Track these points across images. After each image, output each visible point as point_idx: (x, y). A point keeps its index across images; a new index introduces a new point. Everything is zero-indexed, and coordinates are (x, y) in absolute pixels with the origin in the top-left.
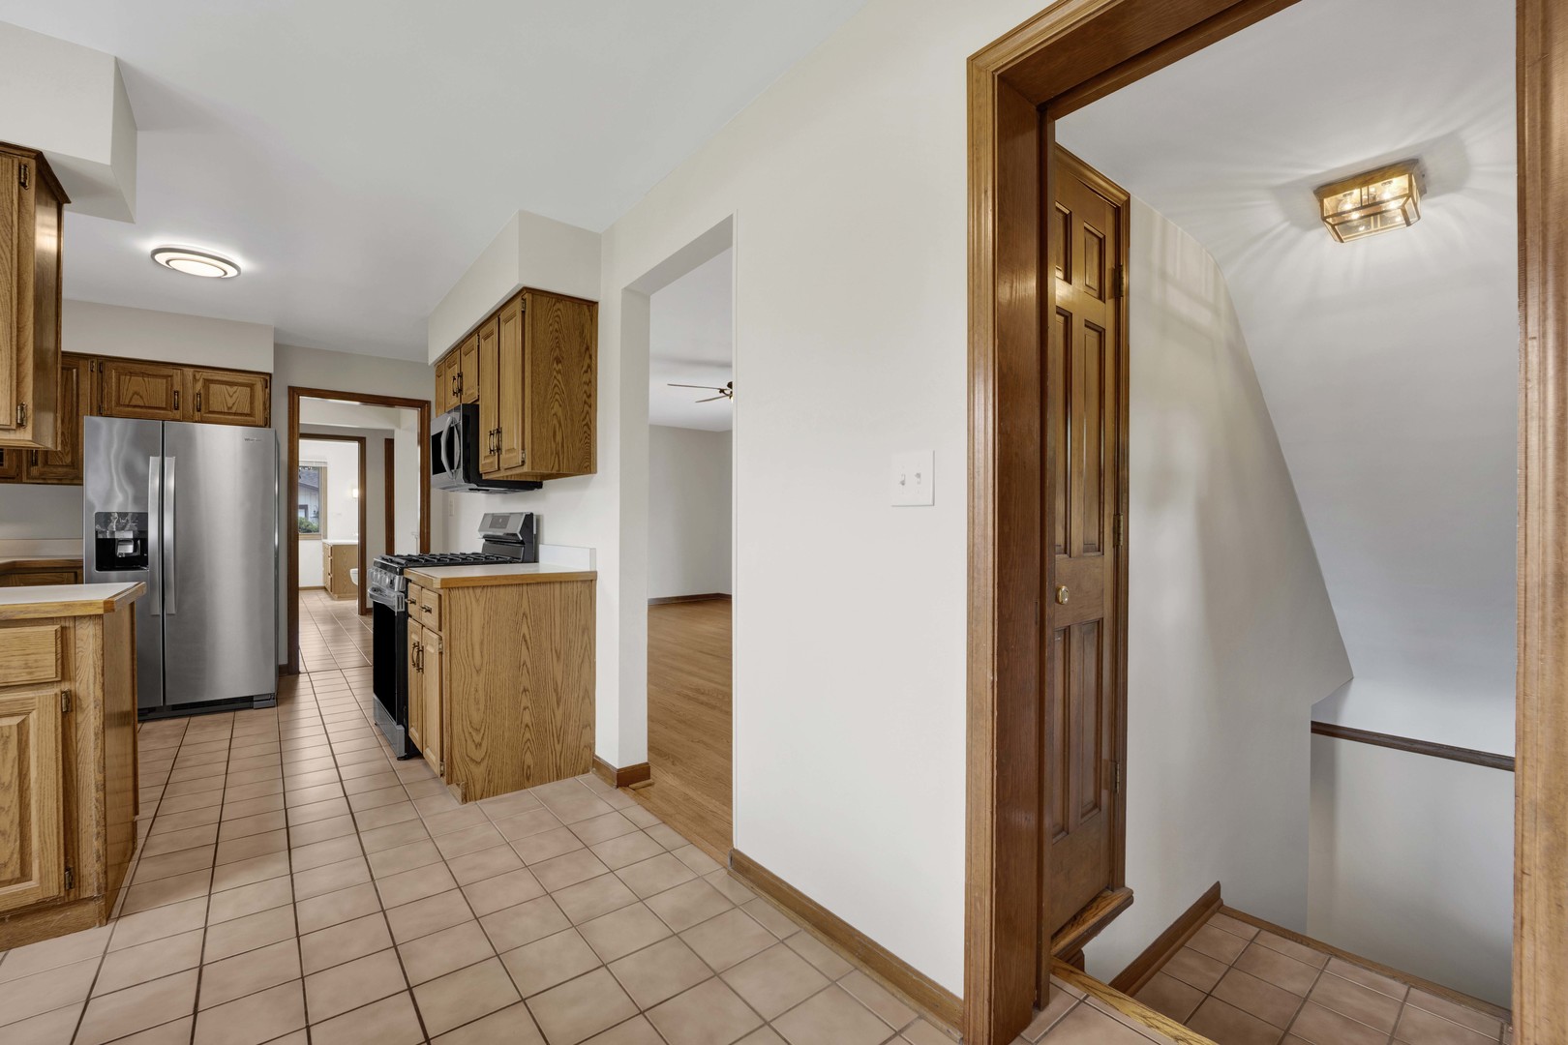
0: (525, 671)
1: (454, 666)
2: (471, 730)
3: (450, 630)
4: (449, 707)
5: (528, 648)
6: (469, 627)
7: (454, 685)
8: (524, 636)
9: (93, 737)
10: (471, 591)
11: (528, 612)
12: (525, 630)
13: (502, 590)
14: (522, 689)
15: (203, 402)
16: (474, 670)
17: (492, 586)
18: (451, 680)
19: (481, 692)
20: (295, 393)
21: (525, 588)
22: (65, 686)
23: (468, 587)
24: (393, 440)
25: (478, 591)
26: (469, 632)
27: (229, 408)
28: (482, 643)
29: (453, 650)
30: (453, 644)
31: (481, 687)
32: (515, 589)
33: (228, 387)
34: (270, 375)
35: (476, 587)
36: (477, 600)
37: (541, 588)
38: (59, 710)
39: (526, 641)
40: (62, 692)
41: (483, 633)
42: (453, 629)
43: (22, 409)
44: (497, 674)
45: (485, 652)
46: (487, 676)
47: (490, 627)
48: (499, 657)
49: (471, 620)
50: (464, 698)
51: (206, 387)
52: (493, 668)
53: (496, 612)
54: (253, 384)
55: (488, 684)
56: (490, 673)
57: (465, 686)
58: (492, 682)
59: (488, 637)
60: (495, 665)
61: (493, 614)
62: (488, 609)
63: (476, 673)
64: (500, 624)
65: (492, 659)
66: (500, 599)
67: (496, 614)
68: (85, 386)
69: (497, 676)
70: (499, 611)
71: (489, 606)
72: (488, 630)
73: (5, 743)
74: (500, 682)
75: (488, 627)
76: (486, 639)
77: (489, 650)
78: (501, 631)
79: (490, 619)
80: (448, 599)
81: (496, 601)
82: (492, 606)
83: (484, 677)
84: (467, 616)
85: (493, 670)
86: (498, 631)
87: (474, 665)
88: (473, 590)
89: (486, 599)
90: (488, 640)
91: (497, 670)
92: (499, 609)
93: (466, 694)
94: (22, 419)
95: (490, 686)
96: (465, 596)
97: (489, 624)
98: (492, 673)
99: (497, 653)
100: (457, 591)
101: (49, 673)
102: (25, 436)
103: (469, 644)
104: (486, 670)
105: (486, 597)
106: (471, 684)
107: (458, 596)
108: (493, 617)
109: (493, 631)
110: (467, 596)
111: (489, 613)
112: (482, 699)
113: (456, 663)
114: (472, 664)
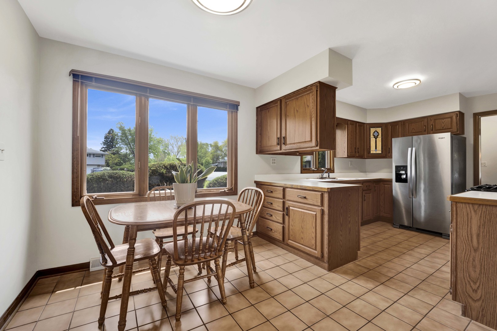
2: (469, 280)
3: (456, 223)
4: (455, 262)
6: (469, 224)
7: (459, 252)
9: (326, 222)
10: (471, 206)
15: (434, 128)
16: (472, 249)
18: (456, 249)
19: (477, 262)
20: (478, 116)
22: (323, 208)
23: (469, 203)
25: (476, 207)
26: (469, 227)
27: (442, 127)
28: (478, 235)
29: (458, 234)
31: (477, 259)
33: (442, 120)
34: (459, 111)
36: (475, 211)
38: (321, 213)
40: (322, 209)
41: (479, 230)
42: (458, 223)
43: (317, 142)
44: (490, 256)
45: (481, 241)
46: (482, 255)
47: (484, 228)
48: (491, 247)
49: (471, 221)
50: (465, 261)
51: (435, 122)
52: (487, 252)
53: (490, 220)
54: (452, 117)
55: (482, 260)
56: (484, 254)
57: (466, 255)
58: (486, 260)
59: (483, 233)
60: (489, 251)
61: (487, 221)
62: (484, 217)
63: (474, 251)
64: (493, 228)
65: (486, 247)
66: (493, 213)
67: (490, 222)
68: (400, 130)
69: (490, 257)
70: (492, 220)
71: (484, 216)
72: (483, 229)
73: (314, 218)
74: (493, 262)
75: (483, 228)
76: (482, 234)
77: (484, 240)
78: (494, 232)
79: (485, 223)
80: (455, 207)
81: (490, 214)
82: (487, 216)
83: (480, 255)
84: (468, 219)
85: (487, 253)
86: (492, 232)
87: (472, 246)
88: (472, 205)
89: (481, 212)
90: (483, 235)
91: (490, 254)
92: (492, 219)
93: (467, 259)
94: (317, 144)
95: (484, 262)
96: (467, 207)
97: (484, 226)
98: (486, 254)
99: (490, 244)
100: (461, 204)
101: (319, 204)
102: (318, 148)
103: (469, 233)
104: (481, 251)
105: (482, 210)
106: (470, 255)
107: (462, 207)
108: (487, 223)
109: (487, 231)
110: (468, 208)
111: (484, 220)
112: (478, 266)
113: (460, 241)
114: (471, 245)
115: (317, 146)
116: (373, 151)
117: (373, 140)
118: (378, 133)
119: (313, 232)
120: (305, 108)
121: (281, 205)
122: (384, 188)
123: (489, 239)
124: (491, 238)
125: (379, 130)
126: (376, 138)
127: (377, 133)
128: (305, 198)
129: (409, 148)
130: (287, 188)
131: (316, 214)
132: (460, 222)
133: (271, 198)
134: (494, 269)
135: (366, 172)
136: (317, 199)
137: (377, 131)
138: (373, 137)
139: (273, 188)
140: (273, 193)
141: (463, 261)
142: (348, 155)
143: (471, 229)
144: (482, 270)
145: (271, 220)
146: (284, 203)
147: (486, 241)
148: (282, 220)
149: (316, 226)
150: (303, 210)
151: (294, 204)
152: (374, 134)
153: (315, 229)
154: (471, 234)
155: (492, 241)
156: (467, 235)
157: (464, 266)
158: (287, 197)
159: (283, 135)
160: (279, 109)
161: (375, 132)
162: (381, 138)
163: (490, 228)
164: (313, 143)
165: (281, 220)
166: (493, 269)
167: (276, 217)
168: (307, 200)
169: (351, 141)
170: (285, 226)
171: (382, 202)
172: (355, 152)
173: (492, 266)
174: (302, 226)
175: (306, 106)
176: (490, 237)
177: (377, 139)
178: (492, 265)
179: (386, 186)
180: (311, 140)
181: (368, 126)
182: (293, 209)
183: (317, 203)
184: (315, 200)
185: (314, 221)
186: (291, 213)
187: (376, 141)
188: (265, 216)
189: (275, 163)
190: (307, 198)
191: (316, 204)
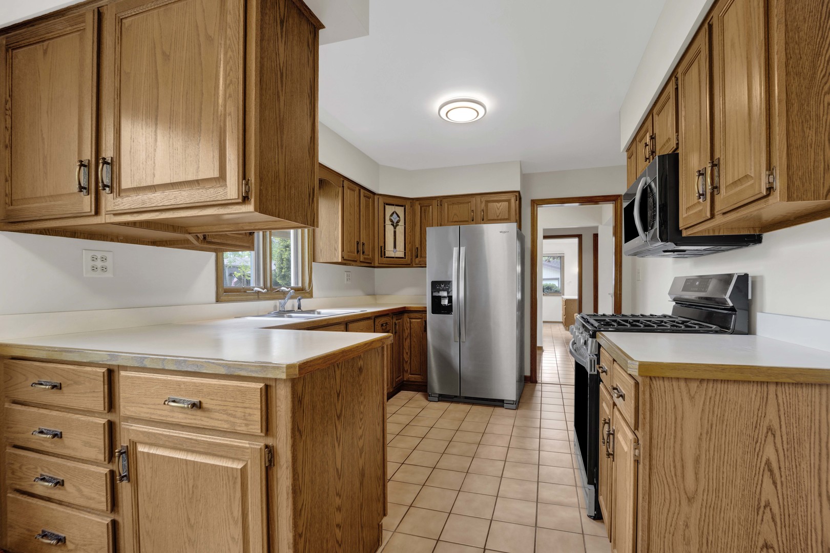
0: (768, 516)
1: (654, 484)
3: (651, 434)
4: (646, 538)
5: (775, 483)
6: (679, 435)
7: (654, 510)
8: (768, 463)
9: (285, 494)
10: (682, 384)
11: (776, 426)
12: (770, 452)
13: (732, 388)
14: (761, 543)
15: (485, 215)
16: (684, 497)
17: (715, 381)
18: (650, 502)
19: (693, 530)
20: (536, 203)
21: (772, 388)
23: (678, 379)
24: (598, 234)
26: (678, 442)
27: (498, 216)
28: (697, 460)
29: (654, 462)
30: (654, 453)
31: (693, 522)
32: (754, 389)
33: (497, 204)
34: (519, 192)
35: (691, 379)
36: (692, 398)
37: (803, 392)
38: (263, 463)
39: (771, 471)
40: (267, 447)
41: (700, 446)
43: (247, 184)
44: (721, 509)
45: (702, 474)
46: (704, 510)
47: (710, 439)
48: (723, 485)
49: (682, 424)
50: (668, 531)
51: (486, 206)
52: (713, 500)
53: (722, 418)
54: (511, 199)
55: (704, 521)
56: (708, 505)
57: (670, 514)
58: (711, 520)
59: (708, 454)
60: (719, 496)
61: (717, 420)
62: (709, 412)
63: (687, 501)
64: (727, 437)
65: (713, 487)
66: (728, 400)
67: (721, 422)
68: (435, 213)
69: (720, 512)
70: (726, 418)
71: (709, 408)
72: (708, 443)
73: (235, 483)
74: (725, 522)
75: (708, 439)
76: (704, 456)
77: (708, 472)
78: (730, 448)
79: (711, 428)
80: (648, 390)
81: (722, 402)
82: (716, 409)
83: (699, 510)
84: (676, 419)
85: (713, 502)
86: (725, 447)
87: (684, 489)
88: (686, 383)
89: (705, 399)
90: (708, 457)
91: (719, 504)
92: (726, 415)
93: (671, 525)
94: (247, 192)
95: (708, 525)
96: (673, 390)
97: (709, 435)
98: (712, 507)
99: (721, 479)
100: (661, 382)
101: (256, 428)
102: (250, 208)
103: (678, 458)
104: (703, 500)
105: (706, 395)
106: (678, 514)
107: (663, 388)
108: (716, 426)
109: (715, 446)
110: (676, 390)
111: (710, 418)
112: (695, 540)
113: (658, 480)
114: (682, 487)
115: (245, 199)
116: (390, 251)
117: (389, 229)
118: (398, 216)
119: (233, 538)
120: (199, 46)
121: (99, 440)
122: (410, 326)
123: (720, 467)
124: (723, 463)
125: (400, 211)
126: (395, 225)
127: (396, 216)
128: (197, 406)
129: (454, 248)
130: (125, 368)
131: (243, 471)
132: (658, 431)
133: (54, 413)
134: (726, 541)
135: (374, 295)
136: (248, 411)
137: (396, 214)
138: (391, 223)
139: (63, 370)
140: (63, 389)
141: (663, 532)
142: (343, 257)
143: (681, 445)
144: (702, 546)
145: (60, 503)
146: (111, 427)
147: (713, 472)
148: (104, 499)
149: (247, 514)
150: (191, 457)
151: (154, 434)
152: (392, 218)
153: (240, 524)
154: (682, 460)
155: (725, 470)
156: (674, 461)
157: (666, 544)
158: (125, 407)
159: (108, 152)
160: (90, 43)
161: (393, 213)
162: (403, 227)
163: (721, 438)
164: (232, 190)
165: (101, 498)
166: (725, 539)
167: (80, 491)
168: (206, 414)
169: (350, 227)
170: (120, 519)
171: (407, 353)
172: (358, 252)
173: (724, 533)
174: (189, 519)
175: (202, 39)
176: (720, 461)
177: (397, 228)
178: (722, 531)
179: (413, 320)
180: (222, 178)
181: (381, 201)
182: (148, 454)
183: (247, 425)
184: (239, 414)
185: (238, 494)
186: (144, 471)
187: (395, 232)
188: (32, 485)
189: (104, 269)
190: (204, 405)
191: (242, 429)
